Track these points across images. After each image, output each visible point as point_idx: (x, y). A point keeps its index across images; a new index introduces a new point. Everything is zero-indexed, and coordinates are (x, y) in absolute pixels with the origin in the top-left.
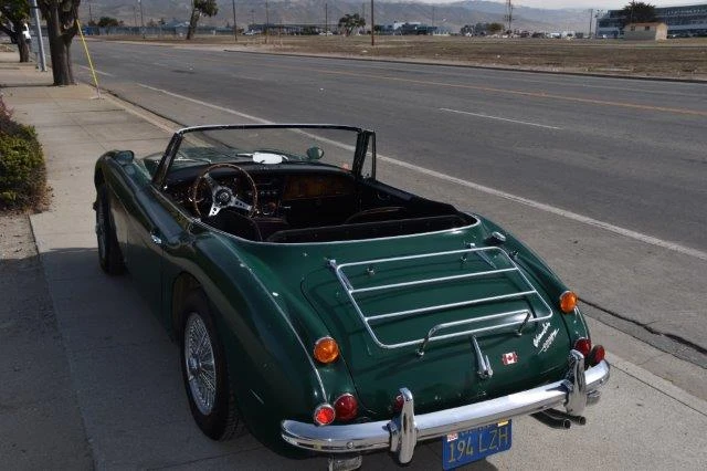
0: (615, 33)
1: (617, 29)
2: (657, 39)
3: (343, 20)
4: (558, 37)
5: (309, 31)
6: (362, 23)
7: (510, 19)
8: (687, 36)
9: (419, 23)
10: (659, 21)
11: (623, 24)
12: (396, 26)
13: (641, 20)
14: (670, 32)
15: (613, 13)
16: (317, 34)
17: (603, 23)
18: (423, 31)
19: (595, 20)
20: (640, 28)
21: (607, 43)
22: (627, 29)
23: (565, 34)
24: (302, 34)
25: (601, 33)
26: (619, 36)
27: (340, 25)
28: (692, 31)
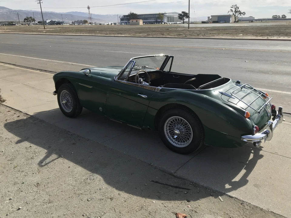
0: (126, 23)
1: (127, 21)
2: (140, 25)
3: (25, 19)
4: (108, 25)
5: (11, 24)
6: (34, 20)
7: (90, 18)
8: (148, 24)
9: (56, 20)
10: (140, 19)
11: (129, 20)
12: (48, 21)
13: (134, 19)
14: (143, 22)
15: (124, 16)
16: (15, 25)
17: (122, 19)
18: (59, 23)
19: (119, 18)
20: (135, 21)
21: (124, 26)
22: (131, 21)
23: (110, 23)
24: (8, 25)
25: (122, 23)
26: (128, 24)
27: (24, 21)
28: (149, 22)
